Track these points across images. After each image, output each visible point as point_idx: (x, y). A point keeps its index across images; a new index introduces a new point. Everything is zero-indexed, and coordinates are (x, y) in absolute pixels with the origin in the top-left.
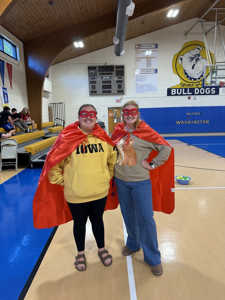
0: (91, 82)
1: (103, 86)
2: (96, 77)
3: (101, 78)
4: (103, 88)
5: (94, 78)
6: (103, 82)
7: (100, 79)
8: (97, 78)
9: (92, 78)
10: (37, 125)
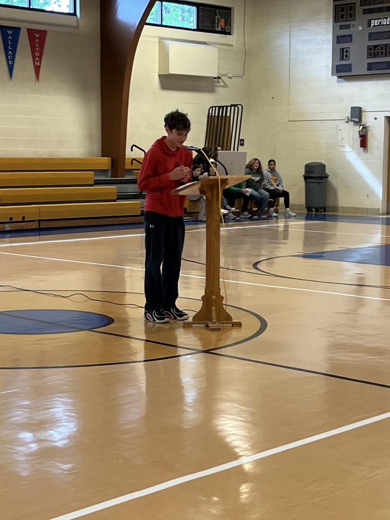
0: (339, 39)
1: (370, 48)
2: (352, 23)
3: (366, 23)
4: (370, 55)
5: (348, 27)
6: (372, 36)
7: (362, 27)
8: (354, 26)
9: (341, 27)
10: (110, 162)
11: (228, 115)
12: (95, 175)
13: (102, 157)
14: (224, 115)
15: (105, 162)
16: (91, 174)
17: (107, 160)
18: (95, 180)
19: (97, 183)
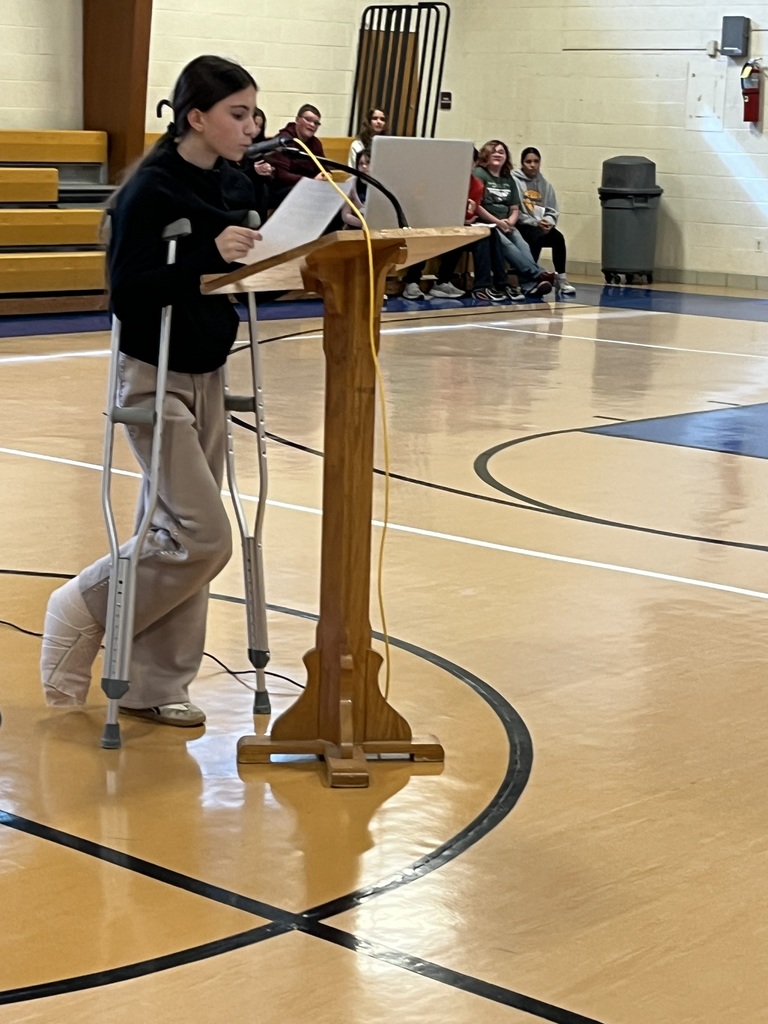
10: (104, 142)
11: (412, 29)
12: (61, 177)
13: (85, 129)
14: (402, 29)
15: (91, 144)
16: (49, 175)
17: (95, 139)
18: (61, 192)
19: (67, 198)
